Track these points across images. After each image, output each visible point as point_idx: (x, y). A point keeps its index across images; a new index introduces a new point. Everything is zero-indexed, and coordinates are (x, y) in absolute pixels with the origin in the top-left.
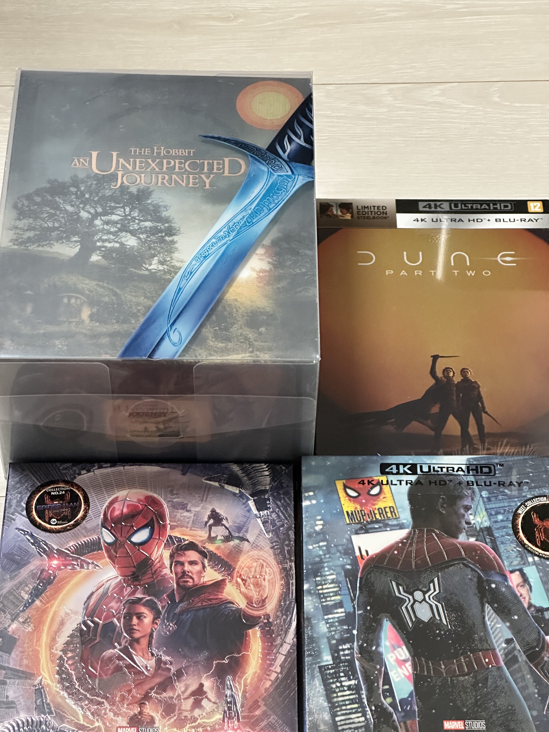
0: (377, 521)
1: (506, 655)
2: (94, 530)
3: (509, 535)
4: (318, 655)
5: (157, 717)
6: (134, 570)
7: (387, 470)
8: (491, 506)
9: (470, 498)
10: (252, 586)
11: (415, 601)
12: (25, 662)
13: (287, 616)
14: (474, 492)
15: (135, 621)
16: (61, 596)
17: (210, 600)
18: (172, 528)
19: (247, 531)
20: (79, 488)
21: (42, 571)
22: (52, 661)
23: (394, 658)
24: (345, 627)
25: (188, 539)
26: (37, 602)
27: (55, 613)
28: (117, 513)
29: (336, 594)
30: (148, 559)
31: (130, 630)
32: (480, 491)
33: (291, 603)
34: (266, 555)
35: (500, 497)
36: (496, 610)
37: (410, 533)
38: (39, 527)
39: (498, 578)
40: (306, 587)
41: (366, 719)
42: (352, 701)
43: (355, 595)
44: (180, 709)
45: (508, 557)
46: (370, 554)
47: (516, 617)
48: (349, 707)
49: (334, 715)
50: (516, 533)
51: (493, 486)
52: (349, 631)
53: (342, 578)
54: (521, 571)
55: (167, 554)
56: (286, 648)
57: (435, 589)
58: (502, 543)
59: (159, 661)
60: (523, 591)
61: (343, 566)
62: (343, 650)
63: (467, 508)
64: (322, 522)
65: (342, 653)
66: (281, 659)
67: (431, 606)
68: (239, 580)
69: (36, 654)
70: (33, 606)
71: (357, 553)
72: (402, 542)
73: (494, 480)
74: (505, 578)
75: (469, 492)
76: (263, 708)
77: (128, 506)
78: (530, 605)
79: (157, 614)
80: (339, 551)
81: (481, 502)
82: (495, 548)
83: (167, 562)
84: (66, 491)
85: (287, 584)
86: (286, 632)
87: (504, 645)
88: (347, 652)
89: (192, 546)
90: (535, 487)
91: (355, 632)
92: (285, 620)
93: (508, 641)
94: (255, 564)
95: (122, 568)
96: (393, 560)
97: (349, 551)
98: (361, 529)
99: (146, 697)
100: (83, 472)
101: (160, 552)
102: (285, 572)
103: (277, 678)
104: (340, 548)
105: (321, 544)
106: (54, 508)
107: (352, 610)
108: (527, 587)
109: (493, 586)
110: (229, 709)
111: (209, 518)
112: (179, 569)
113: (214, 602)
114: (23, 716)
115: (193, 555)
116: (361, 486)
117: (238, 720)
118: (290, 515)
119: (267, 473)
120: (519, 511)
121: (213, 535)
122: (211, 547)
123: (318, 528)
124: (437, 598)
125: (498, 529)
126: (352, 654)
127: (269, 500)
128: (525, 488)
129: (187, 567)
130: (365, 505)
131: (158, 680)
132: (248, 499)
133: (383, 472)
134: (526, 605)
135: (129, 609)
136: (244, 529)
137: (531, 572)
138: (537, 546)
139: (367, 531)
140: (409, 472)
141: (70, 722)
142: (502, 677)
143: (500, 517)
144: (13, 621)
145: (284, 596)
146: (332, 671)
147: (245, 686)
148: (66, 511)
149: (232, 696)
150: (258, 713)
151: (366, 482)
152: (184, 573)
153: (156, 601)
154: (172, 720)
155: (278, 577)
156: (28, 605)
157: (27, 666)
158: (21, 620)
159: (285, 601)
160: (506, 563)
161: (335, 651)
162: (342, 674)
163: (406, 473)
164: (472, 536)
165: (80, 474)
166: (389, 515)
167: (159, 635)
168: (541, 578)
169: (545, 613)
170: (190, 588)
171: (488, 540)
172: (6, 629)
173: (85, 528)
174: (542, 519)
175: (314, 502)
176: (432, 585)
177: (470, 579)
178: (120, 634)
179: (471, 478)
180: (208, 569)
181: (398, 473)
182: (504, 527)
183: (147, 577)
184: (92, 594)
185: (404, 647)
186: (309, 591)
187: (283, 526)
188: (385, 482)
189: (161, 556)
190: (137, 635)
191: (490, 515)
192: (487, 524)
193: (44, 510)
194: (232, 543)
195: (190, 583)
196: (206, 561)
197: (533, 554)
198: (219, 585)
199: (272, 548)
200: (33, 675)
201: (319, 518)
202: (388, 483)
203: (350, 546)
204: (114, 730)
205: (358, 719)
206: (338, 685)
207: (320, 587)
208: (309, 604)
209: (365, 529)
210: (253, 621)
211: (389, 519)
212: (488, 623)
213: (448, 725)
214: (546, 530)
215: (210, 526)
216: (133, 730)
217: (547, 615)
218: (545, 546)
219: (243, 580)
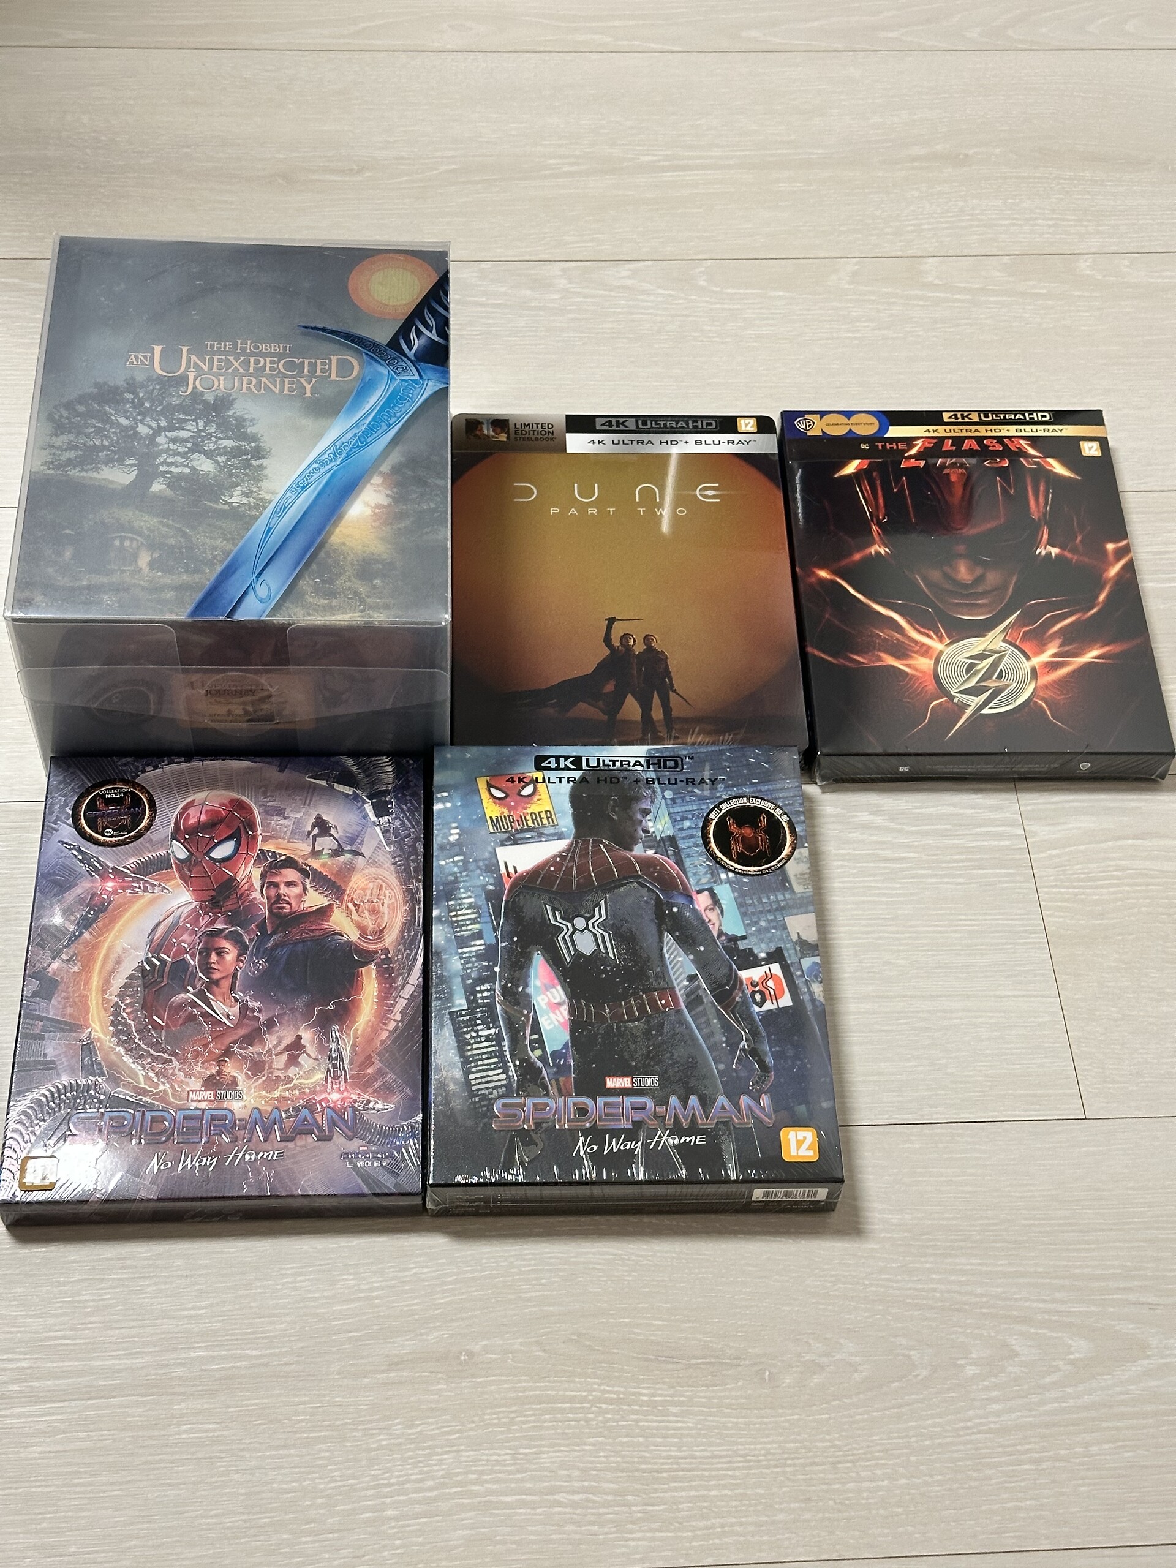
0: (529, 830)
1: (688, 995)
2: (162, 843)
3: (698, 846)
4: (449, 998)
5: (241, 1078)
6: (214, 893)
7: (544, 764)
8: (676, 810)
9: (649, 800)
10: (367, 913)
11: (575, 930)
12: (69, 1010)
13: (412, 950)
14: (654, 792)
15: (214, 957)
16: (118, 926)
17: (312, 931)
18: (265, 839)
19: (361, 844)
20: (143, 789)
21: (93, 895)
22: (105, 1010)
23: (546, 1000)
24: (485, 963)
25: (286, 853)
26: (86, 935)
27: (110, 948)
28: (192, 821)
29: (474, 921)
30: (232, 879)
31: (207, 969)
32: (663, 791)
33: (416, 934)
34: (386, 874)
35: (688, 798)
36: (678, 940)
38: (90, 839)
39: (681, 900)
40: (435, 913)
42: (491, 1055)
43: (498, 923)
44: (270, 1068)
45: (695, 874)
46: (519, 870)
47: (702, 948)
48: (486, 1062)
49: (467, 1072)
50: (706, 843)
51: (680, 784)
52: (490, 968)
53: (482, 902)
54: (711, 891)
55: (257, 873)
56: (408, 991)
57: (601, 914)
58: (689, 856)
59: (245, 1008)
60: (712, 916)
61: (484, 887)
62: (482, 991)
63: (646, 812)
64: (458, 831)
65: (479, 995)
66: (402, 1004)
67: (595, 936)
68: (350, 905)
69: (84, 999)
70: (81, 940)
71: (503, 870)
72: (560, 855)
73: (680, 777)
74: (690, 899)
75: (649, 792)
76: (378, 1065)
77: (208, 812)
78: (721, 933)
79: (243, 949)
80: (479, 867)
81: (663, 805)
82: (680, 863)
83: (257, 884)
84: (125, 794)
85: (413, 910)
86: (410, 970)
88: (486, 994)
89: (290, 863)
90: (733, 786)
91: (497, 969)
92: (408, 955)
93: (692, 978)
94: (371, 885)
95: (198, 892)
96: (549, 879)
97: (492, 867)
99: (228, 1052)
100: (147, 769)
101: (247, 871)
102: (410, 895)
103: (396, 1028)
104: (481, 864)
105: (456, 858)
106: (109, 815)
108: (718, 910)
109: (675, 910)
110: (334, 1066)
111: (313, 827)
112: (273, 892)
113: (317, 933)
114: (65, 1079)
115: (291, 874)
116: (510, 784)
117: (346, 1081)
118: (418, 823)
119: (390, 769)
120: (712, 816)
121: (318, 848)
122: (315, 864)
123: (453, 839)
124: (604, 925)
125: (684, 838)
126: (493, 997)
127: (391, 803)
128: (721, 786)
129: (283, 890)
130: (515, 808)
131: (242, 1032)
132: (365, 802)
133: (538, 767)
134: (715, 934)
135: (206, 943)
136: (358, 841)
137: (725, 893)
138: (732, 860)
139: (516, 843)
140: (572, 767)
141: (127, 1086)
142: (682, 1022)
143: (687, 824)
144: (54, 958)
145: (408, 926)
146: (465, 1018)
147: (356, 1037)
148: (126, 819)
149: (338, 1050)
150: (370, 1071)
151: (516, 779)
152: (279, 896)
153: (241, 932)
154: (260, 1081)
155: (401, 900)
156: (74, 938)
157: (71, 1015)
158: (64, 957)
159: (409, 932)
160: (692, 881)
161: (470, 993)
162: (479, 1022)
163: (567, 768)
164: (650, 847)
165: (144, 771)
166: (545, 821)
167: (245, 975)
168: (735, 898)
169: (739, 943)
170: (286, 916)
172: (44, 969)
173: (151, 841)
174: (740, 825)
175: (448, 805)
176: (597, 909)
177: (646, 902)
178: (194, 975)
179: (652, 775)
180: (311, 891)
181: (558, 768)
182: (692, 836)
183: (231, 902)
184: (159, 924)
185: (559, 988)
186: (439, 918)
187: (408, 836)
188: (540, 780)
189: (250, 876)
190: (216, 976)
191: (674, 821)
192: (670, 833)
193: (96, 818)
194: (341, 859)
195: (287, 910)
196: (308, 881)
197: (727, 869)
198: (324, 912)
199: (394, 864)
200: (79, 1026)
201: (454, 825)
202: (544, 781)
203: (494, 860)
204: (185, 1094)
205: (497, 1076)
206: (474, 1034)
207: (453, 913)
208: (439, 934)
209: (513, 839)
210: (367, 957)
211: (544, 826)
212: (667, 956)
213: (612, 1082)
214: (744, 839)
215: (315, 837)
216: (209, 1095)
217: (742, 945)
218: (743, 860)
219: (355, 905)
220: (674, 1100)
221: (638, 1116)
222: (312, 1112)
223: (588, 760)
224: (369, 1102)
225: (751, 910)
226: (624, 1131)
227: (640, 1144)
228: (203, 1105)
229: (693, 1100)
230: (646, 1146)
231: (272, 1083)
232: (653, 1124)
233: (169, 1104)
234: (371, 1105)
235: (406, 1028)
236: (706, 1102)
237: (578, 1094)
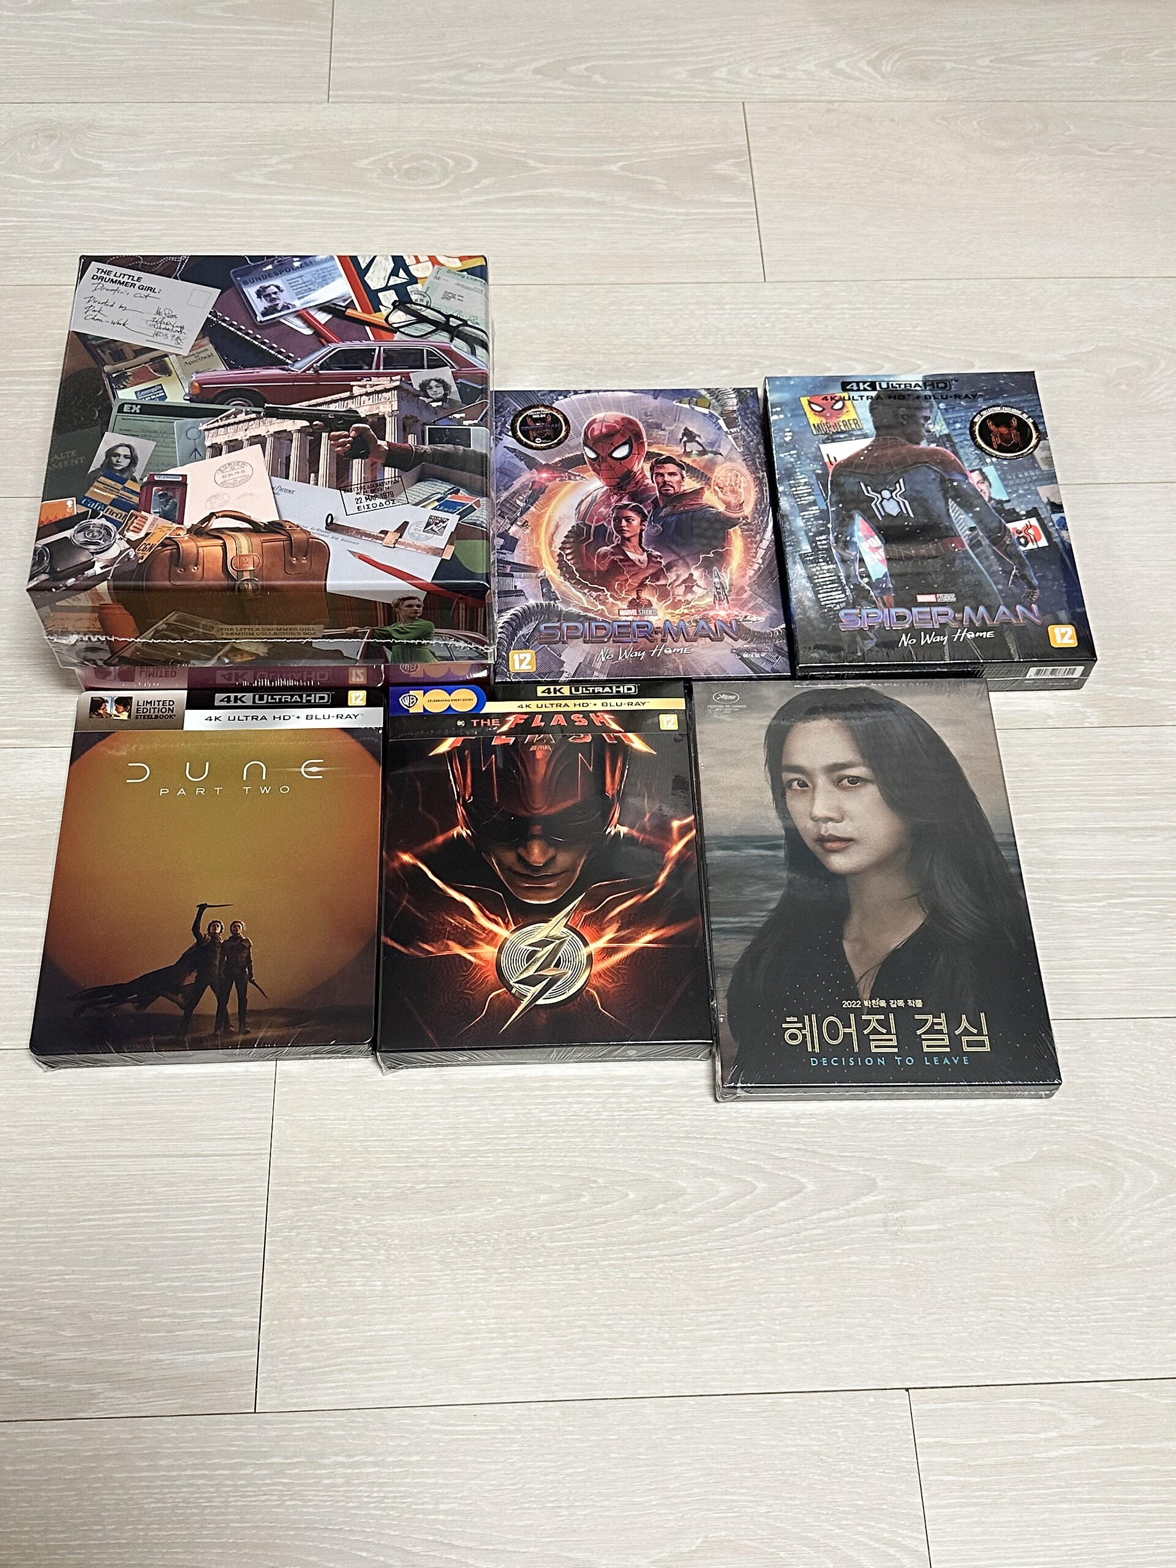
0: (842, 432)
1: (971, 540)
2: (577, 447)
3: (967, 440)
4: (798, 543)
5: (654, 600)
6: (618, 480)
7: (848, 387)
8: (949, 416)
9: (928, 410)
10: (729, 493)
11: (883, 499)
12: (528, 558)
13: (764, 517)
14: (932, 405)
15: (624, 523)
16: (554, 503)
17: (692, 505)
18: (650, 445)
19: (719, 447)
20: (558, 411)
21: (534, 483)
23: (868, 546)
24: (821, 522)
25: (666, 454)
26: (532, 509)
27: (550, 517)
28: (596, 433)
29: (810, 494)
30: (630, 471)
31: (620, 530)
32: (938, 404)
33: (766, 507)
34: (739, 467)
35: (957, 408)
36: (959, 504)
37: (874, 441)
38: (526, 445)
39: (959, 477)
40: (781, 489)
41: (846, 596)
42: (832, 582)
43: (827, 495)
44: (673, 594)
45: (967, 460)
46: (839, 460)
47: (978, 509)
48: (829, 586)
49: (816, 593)
50: (974, 438)
51: (949, 399)
52: (825, 525)
53: (813, 480)
54: (980, 470)
55: (647, 467)
56: (765, 544)
57: (901, 488)
58: (961, 447)
59: (649, 556)
60: (983, 487)
61: (814, 471)
62: (821, 541)
63: (927, 419)
64: (791, 434)
65: (819, 543)
66: (761, 552)
67: (898, 502)
68: (716, 488)
69: (538, 551)
70: (529, 512)
71: (826, 460)
72: (867, 448)
73: (950, 394)
74: (966, 477)
75: (928, 404)
76: (749, 593)
77: (606, 426)
78: (990, 499)
79: (644, 518)
80: (809, 458)
81: (939, 413)
82: (956, 453)
83: (648, 474)
84: (547, 414)
85: (761, 490)
86: (764, 531)
87: (968, 532)
88: (824, 542)
89: (670, 460)
90: (989, 399)
91: (830, 526)
92: (762, 521)
93: (972, 529)
94: (730, 474)
95: (606, 479)
96: (861, 465)
97: (818, 457)
98: (828, 439)
99: (642, 585)
100: (560, 398)
101: (640, 465)
102: (759, 481)
103: (760, 568)
104: (810, 455)
105: (792, 452)
106: (537, 429)
107: (825, 508)
108: (986, 483)
109: (955, 484)
110: (719, 593)
111: (684, 435)
112: (660, 479)
113: (695, 506)
114: (532, 602)
115: (671, 467)
116: (825, 401)
117: (728, 602)
118: (758, 432)
119: (734, 396)
120: (976, 420)
121: (688, 450)
122: (688, 461)
123: (787, 439)
124: (903, 495)
125: (957, 435)
126: (828, 543)
127: (737, 418)
128: (980, 400)
129: (667, 478)
130: (831, 417)
131: (651, 571)
132: (718, 419)
133: (844, 389)
134: (986, 499)
135: (617, 513)
136: (717, 445)
137: (990, 471)
138: (994, 449)
139: (833, 441)
140: (868, 388)
141: (575, 606)
142: (969, 558)
143: (958, 425)
144: (512, 525)
145: (759, 501)
146: (811, 558)
147: (731, 574)
148: (548, 432)
149: (721, 583)
150: (745, 596)
151: (829, 398)
152: (665, 482)
153: (641, 506)
154: (668, 603)
155: (752, 485)
156: (525, 510)
157: (529, 561)
158: (519, 523)
159: (761, 505)
160: (966, 464)
161: (812, 541)
162: (821, 560)
163: (865, 390)
164: (933, 442)
165: (557, 400)
166: (853, 426)
167: (648, 535)
168: (999, 476)
169: (1005, 505)
170: (671, 495)
171: (948, 446)
172: (507, 531)
173: (569, 446)
174: (997, 426)
175: (782, 416)
176: (897, 485)
177: (934, 479)
178: (611, 534)
179: (929, 393)
180: (687, 479)
181: (859, 390)
182: (962, 434)
183: (631, 486)
184: (582, 501)
185: (876, 537)
186: (784, 493)
187: (752, 441)
188: (847, 398)
189: (642, 468)
190: (627, 535)
191: (948, 424)
192: (946, 432)
193: (528, 430)
194: (706, 457)
195: (672, 491)
196: (684, 472)
197: (991, 456)
198: (698, 493)
199: (744, 460)
200: (536, 568)
201: (788, 430)
202: (849, 399)
203: (819, 453)
204: (617, 612)
205: (838, 596)
206: (818, 568)
207: (794, 489)
208: (784, 503)
209: (831, 439)
210: (732, 523)
211: (853, 430)
212: (952, 515)
213: (921, 598)
214: (1001, 435)
215: (685, 442)
216: (634, 612)
217: (1007, 506)
218: (1001, 449)
219: (720, 488)
220: (967, 609)
221: (943, 620)
222: (707, 623)
223: (880, 385)
224: (746, 617)
225: (1011, 482)
226: (932, 630)
227: (946, 638)
228: (630, 619)
229: (982, 609)
230: (950, 639)
231: (675, 605)
232: (954, 625)
233: (607, 617)
234: (748, 618)
235: (769, 566)
236: (992, 610)
237: (897, 605)
